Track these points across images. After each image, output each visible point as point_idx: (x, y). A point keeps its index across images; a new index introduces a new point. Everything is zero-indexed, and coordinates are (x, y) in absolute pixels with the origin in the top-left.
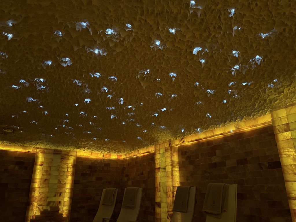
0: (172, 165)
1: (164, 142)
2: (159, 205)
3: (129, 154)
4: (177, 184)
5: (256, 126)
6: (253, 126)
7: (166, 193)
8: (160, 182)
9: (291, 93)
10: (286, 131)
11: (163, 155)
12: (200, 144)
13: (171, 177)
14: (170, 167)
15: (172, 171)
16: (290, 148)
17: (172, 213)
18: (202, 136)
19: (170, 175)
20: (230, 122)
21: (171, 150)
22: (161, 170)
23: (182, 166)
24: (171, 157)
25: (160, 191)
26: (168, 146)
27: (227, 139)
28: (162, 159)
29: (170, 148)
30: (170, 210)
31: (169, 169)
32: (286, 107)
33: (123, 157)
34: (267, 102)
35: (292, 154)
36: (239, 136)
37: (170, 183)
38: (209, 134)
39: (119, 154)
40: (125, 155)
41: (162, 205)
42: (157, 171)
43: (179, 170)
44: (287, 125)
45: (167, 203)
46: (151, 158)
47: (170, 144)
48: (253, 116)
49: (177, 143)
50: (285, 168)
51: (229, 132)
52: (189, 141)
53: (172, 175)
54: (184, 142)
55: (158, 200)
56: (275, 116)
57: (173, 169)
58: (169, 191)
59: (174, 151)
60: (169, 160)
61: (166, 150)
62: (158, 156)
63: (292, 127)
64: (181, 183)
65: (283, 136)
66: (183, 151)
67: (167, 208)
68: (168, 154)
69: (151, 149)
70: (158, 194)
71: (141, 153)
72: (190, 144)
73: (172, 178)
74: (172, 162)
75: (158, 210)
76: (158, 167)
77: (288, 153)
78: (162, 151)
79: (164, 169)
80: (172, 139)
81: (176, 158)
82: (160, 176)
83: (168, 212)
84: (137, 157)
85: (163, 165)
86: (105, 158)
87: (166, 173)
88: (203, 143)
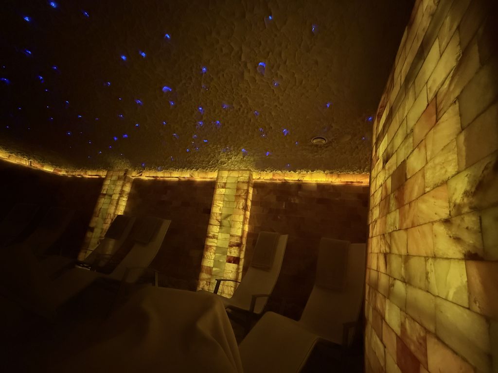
0: (120, 194)
1: (119, 171)
2: (92, 230)
3: (73, 172)
4: (121, 211)
5: (205, 178)
6: (203, 178)
7: (104, 219)
8: (101, 208)
9: (236, 161)
10: (223, 188)
11: (114, 183)
12: (155, 182)
13: (115, 205)
14: (118, 195)
15: (118, 200)
16: (221, 201)
17: (103, 238)
18: (161, 175)
19: (115, 203)
20: (187, 169)
21: (124, 180)
22: (106, 197)
23: (131, 197)
24: (123, 186)
25: (98, 216)
26: (123, 174)
27: (180, 183)
28: (112, 186)
29: (125, 178)
30: (103, 236)
31: (116, 197)
32: (229, 170)
33: (62, 173)
34: (219, 162)
35: (220, 205)
36: (190, 183)
37: (112, 210)
38: (167, 175)
39: (58, 168)
40: (67, 172)
41: (96, 230)
42: (101, 196)
43: (127, 201)
44: (225, 183)
45: (102, 229)
46: (100, 182)
47: (125, 174)
48: (206, 170)
49: (134, 175)
50: (212, 215)
51: (184, 178)
52: (147, 176)
53: (117, 204)
54: (141, 175)
55: (92, 225)
56: (220, 174)
57: (121, 198)
58: (109, 217)
59: (128, 182)
60: (119, 189)
61: (119, 178)
62: (108, 182)
63: (228, 186)
64: (125, 212)
65: (220, 191)
66: (138, 185)
67: (101, 233)
68: (120, 183)
69: (103, 174)
70: (95, 219)
71: (90, 174)
72: (147, 178)
73: (116, 207)
74: (122, 193)
75: (89, 235)
76: (105, 192)
77: (218, 204)
78: (114, 178)
79: (111, 196)
80: (130, 170)
81: (128, 189)
82: (103, 202)
83: (100, 237)
84: (83, 178)
85: (110, 192)
86: (32, 167)
87: (112, 200)
88: (159, 181)
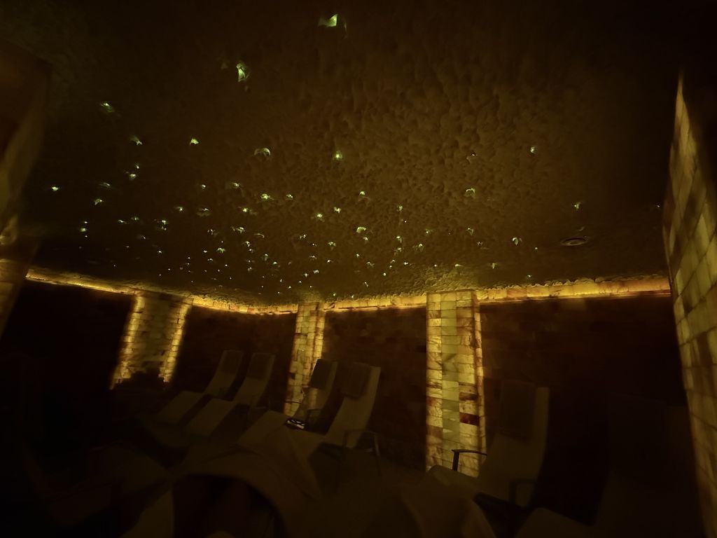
0: (315, 332)
1: (310, 304)
2: (293, 376)
3: (264, 309)
4: (318, 355)
5: (411, 305)
6: (408, 305)
7: (304, 363)
8: (298, 351)
9: (449, 279)
10: (437, 317)
11: (307, 319)
12: (351, 313)
13: (312, 346)
14: (314, 334)
15: (315, 339)
16: (439, 336)
17: (307, 387)
18: (356, 305)
19: (312, 344)
20: (387, 295)
21: (317, 315)
22: (302, 337)
23: (327, 334)
24: (317, 323)
25: (296, 361)
26: (314, 309)
27: (380, 313)
28: (305, 323)
29: (317, 313)
30: (306, 383)
31: (311, 336)
32: (441, 293)
33: (255, 311)
34: (426, 282)
35: (438, 342)
36: (392, 312)
37: (310, 353)
38: (363, 304)
39: (251, 307)
40: (259, 310)
41: (297, 376)
42: (296, 336)
43: (323, 339)
44: (439, 311)
45: (303, 375)
46: (292, 318)
47: (317, 308)
48: (411, 293)
49: (326, 307)
50: (430, 355)
51: (384, 306)
52: (340, 307)
53: (314, 344)
54: (334, 307)
55: (293, 370)
56: (430, 299)
57: (317, 337)
58: (308, 361)
59: (321, 316)
60: (313, 326)
61: (312, 314)
62: (300, 320)
63: (443, 314)
64: (323, 354)
65: (434, 323)
66: (331, 318)
67: (303, 380)
68: (313, 319)
69: (294, 309)
70: (294, 364)
71: (281, 310)
72: (340, 310)
73: (314, 348)
74: (317, 329)
75: (291, 382)
76: (299, 332)
77: (435, 341)
78: (306, 314)
79: (306, 335)
80: (321, 301)
81: (322, 325)
82: (299, 342)
83: (303, 385)
84: (274, 315)
85: (305, 331)
86: (231, 311)
87: (307, 340)
88: (355, 313)
